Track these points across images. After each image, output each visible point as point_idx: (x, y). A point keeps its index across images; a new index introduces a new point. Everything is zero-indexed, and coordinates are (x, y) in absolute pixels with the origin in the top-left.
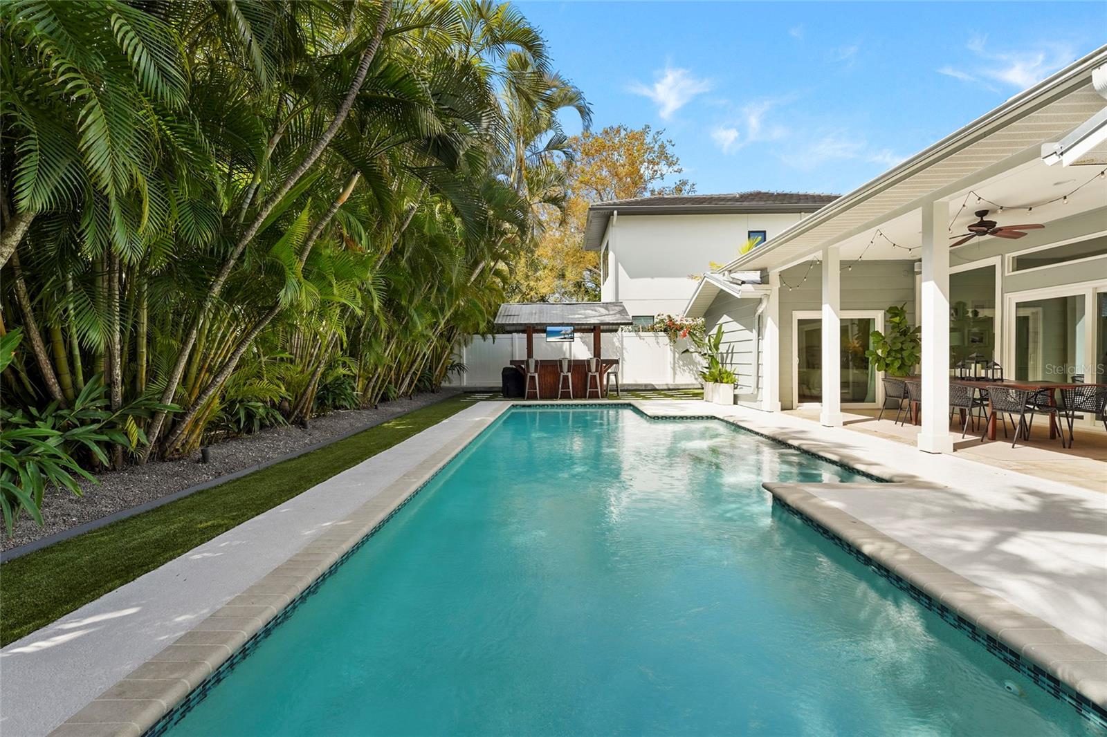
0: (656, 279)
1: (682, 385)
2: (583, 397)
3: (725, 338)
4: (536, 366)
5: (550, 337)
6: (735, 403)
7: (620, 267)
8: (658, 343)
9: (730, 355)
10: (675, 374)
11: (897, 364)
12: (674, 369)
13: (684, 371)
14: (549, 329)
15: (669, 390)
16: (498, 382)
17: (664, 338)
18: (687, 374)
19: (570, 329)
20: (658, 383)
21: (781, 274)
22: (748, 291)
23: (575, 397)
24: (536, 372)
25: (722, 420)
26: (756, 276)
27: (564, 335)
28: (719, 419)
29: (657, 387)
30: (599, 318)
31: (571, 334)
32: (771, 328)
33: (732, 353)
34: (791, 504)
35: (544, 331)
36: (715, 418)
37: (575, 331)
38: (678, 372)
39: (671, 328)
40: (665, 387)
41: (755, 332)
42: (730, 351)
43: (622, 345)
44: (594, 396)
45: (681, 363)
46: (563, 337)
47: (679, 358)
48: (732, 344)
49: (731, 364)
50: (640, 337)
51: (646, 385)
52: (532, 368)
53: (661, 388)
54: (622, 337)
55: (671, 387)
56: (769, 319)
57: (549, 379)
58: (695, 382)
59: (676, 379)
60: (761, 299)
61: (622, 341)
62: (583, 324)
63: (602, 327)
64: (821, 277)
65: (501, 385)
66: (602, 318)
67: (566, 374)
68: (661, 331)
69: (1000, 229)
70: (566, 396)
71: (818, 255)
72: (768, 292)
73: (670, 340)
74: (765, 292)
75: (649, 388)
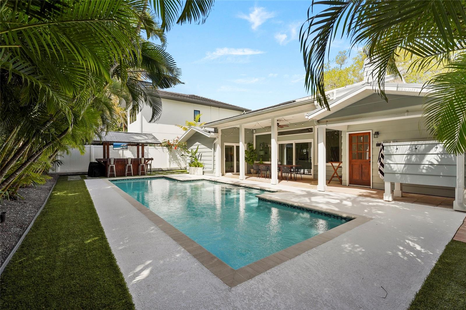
0: (159, 124)
1: (173, 168)
2: (138, 175)
3: (199, 150)
4: (114, 161)
5: (115, 148)
6: (203, 174)
7: (143, 117)
8: (163, 151)
9: (200, 157)
10: (170, 164)
11: (251, 160)
12: (170, 162)
13: (174, 162)
14: (114, 144)
15: (168, 170)
16: (86, 169)
17: (166, 149)
18: (175, 164)
19: (125, 144)
20: (164, 168)
21: (222, 130)
22: (212, 135)
23: (134, 175)
24: (114, 164)
25: (208, 180)
26: (213, 130)
27: (123, 146)
28: (206, 180)
29: (163, 169)
30: (146, 140)
31: (126, 146)
32: (218, 148)
33: (201, 156)
34: (268, 199)
35: (112, 145)
36: (204, 180)
37: (128, 145)
38: (171, 163)
39: (169, 146)
40: (167, 169)
41: (213, 149)
42: (200, 155)
43: (148, 152)
44: (143, 174)
45: (173, 159)
46: (122, 148)
47: (172, 158)
48: (201, 153)
49: (201, 160)
50: (156, 148)
51: (159, 169)
52: (112, 162)
53: (165, 170)
54: (148, 148)
55: (169, 169)
56: (218, 145)
57: (120, 167)
58: (178, 167)
59: (171, 166)
60: (215, 138)
61: (148, 150)
62: (134, 143)
63: (145, 144)
64: (239, 133)
65: (87, 171)
66: (147, 140)
67: (129, 165)
68: (164, 146)
69: (280, 126)
70: (129, 175)
71: (238, 126)
72: (218, 136)
73: (169, 150)
74: (217, 136)
75: (160, 170)
